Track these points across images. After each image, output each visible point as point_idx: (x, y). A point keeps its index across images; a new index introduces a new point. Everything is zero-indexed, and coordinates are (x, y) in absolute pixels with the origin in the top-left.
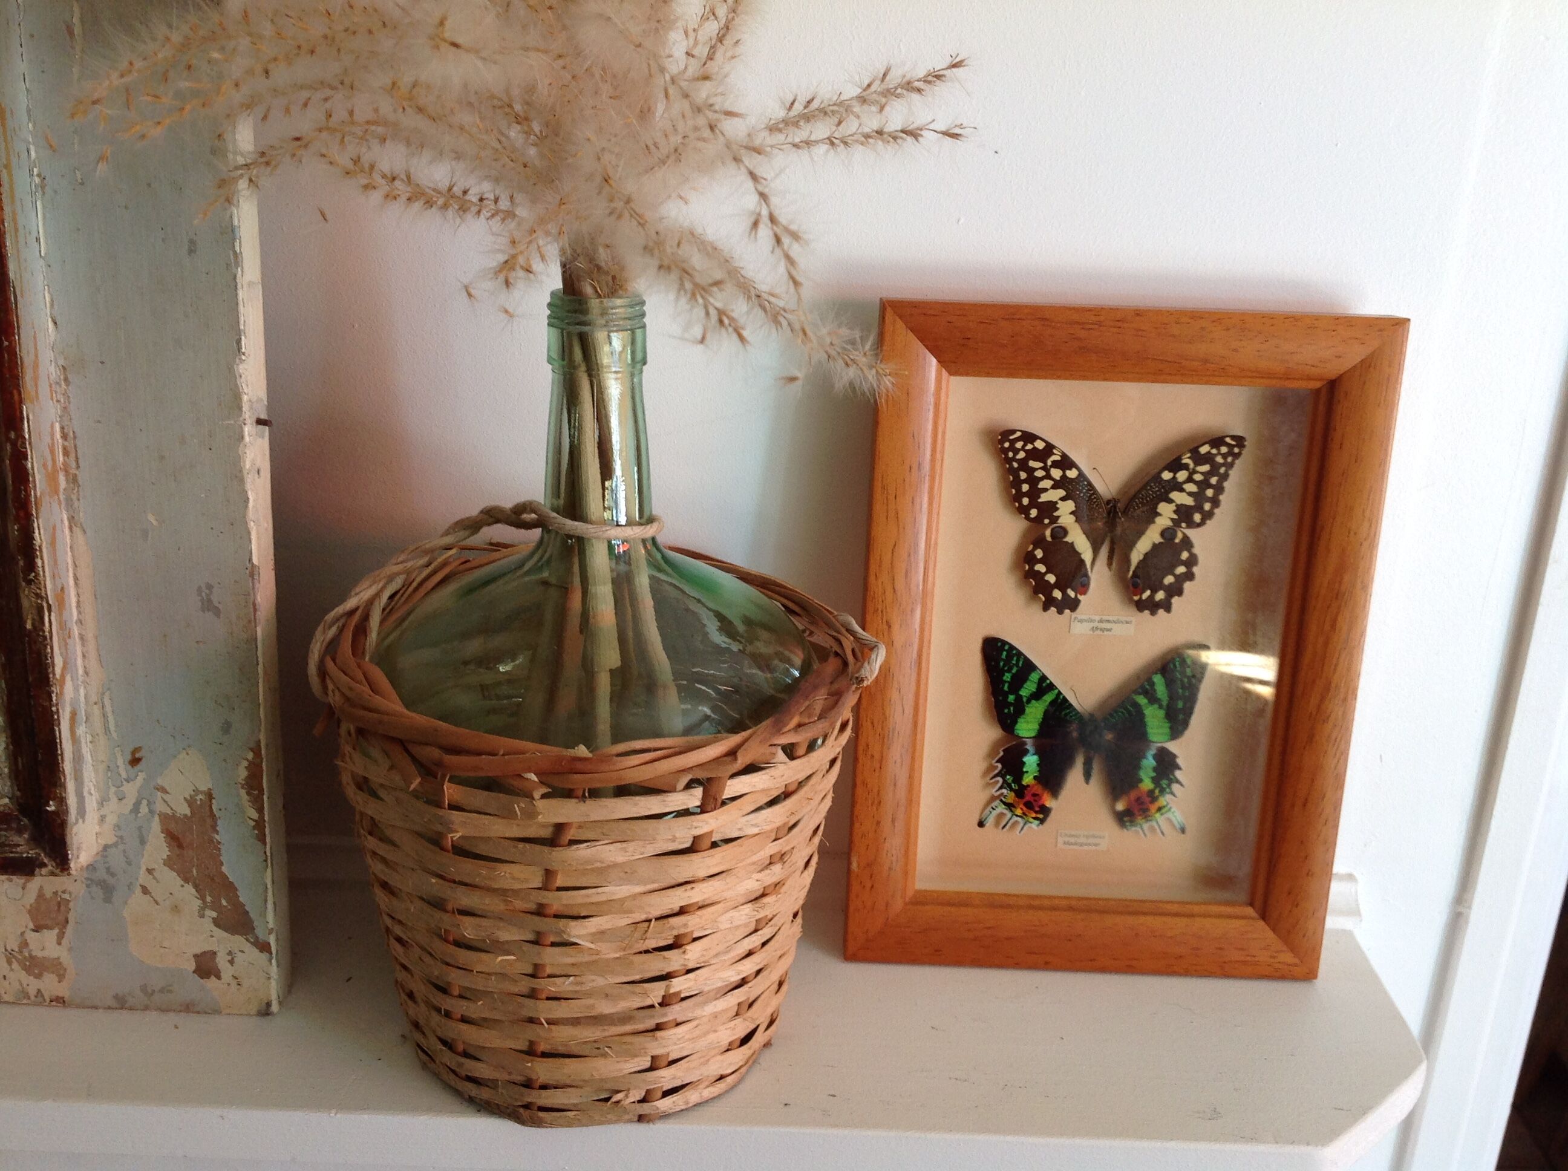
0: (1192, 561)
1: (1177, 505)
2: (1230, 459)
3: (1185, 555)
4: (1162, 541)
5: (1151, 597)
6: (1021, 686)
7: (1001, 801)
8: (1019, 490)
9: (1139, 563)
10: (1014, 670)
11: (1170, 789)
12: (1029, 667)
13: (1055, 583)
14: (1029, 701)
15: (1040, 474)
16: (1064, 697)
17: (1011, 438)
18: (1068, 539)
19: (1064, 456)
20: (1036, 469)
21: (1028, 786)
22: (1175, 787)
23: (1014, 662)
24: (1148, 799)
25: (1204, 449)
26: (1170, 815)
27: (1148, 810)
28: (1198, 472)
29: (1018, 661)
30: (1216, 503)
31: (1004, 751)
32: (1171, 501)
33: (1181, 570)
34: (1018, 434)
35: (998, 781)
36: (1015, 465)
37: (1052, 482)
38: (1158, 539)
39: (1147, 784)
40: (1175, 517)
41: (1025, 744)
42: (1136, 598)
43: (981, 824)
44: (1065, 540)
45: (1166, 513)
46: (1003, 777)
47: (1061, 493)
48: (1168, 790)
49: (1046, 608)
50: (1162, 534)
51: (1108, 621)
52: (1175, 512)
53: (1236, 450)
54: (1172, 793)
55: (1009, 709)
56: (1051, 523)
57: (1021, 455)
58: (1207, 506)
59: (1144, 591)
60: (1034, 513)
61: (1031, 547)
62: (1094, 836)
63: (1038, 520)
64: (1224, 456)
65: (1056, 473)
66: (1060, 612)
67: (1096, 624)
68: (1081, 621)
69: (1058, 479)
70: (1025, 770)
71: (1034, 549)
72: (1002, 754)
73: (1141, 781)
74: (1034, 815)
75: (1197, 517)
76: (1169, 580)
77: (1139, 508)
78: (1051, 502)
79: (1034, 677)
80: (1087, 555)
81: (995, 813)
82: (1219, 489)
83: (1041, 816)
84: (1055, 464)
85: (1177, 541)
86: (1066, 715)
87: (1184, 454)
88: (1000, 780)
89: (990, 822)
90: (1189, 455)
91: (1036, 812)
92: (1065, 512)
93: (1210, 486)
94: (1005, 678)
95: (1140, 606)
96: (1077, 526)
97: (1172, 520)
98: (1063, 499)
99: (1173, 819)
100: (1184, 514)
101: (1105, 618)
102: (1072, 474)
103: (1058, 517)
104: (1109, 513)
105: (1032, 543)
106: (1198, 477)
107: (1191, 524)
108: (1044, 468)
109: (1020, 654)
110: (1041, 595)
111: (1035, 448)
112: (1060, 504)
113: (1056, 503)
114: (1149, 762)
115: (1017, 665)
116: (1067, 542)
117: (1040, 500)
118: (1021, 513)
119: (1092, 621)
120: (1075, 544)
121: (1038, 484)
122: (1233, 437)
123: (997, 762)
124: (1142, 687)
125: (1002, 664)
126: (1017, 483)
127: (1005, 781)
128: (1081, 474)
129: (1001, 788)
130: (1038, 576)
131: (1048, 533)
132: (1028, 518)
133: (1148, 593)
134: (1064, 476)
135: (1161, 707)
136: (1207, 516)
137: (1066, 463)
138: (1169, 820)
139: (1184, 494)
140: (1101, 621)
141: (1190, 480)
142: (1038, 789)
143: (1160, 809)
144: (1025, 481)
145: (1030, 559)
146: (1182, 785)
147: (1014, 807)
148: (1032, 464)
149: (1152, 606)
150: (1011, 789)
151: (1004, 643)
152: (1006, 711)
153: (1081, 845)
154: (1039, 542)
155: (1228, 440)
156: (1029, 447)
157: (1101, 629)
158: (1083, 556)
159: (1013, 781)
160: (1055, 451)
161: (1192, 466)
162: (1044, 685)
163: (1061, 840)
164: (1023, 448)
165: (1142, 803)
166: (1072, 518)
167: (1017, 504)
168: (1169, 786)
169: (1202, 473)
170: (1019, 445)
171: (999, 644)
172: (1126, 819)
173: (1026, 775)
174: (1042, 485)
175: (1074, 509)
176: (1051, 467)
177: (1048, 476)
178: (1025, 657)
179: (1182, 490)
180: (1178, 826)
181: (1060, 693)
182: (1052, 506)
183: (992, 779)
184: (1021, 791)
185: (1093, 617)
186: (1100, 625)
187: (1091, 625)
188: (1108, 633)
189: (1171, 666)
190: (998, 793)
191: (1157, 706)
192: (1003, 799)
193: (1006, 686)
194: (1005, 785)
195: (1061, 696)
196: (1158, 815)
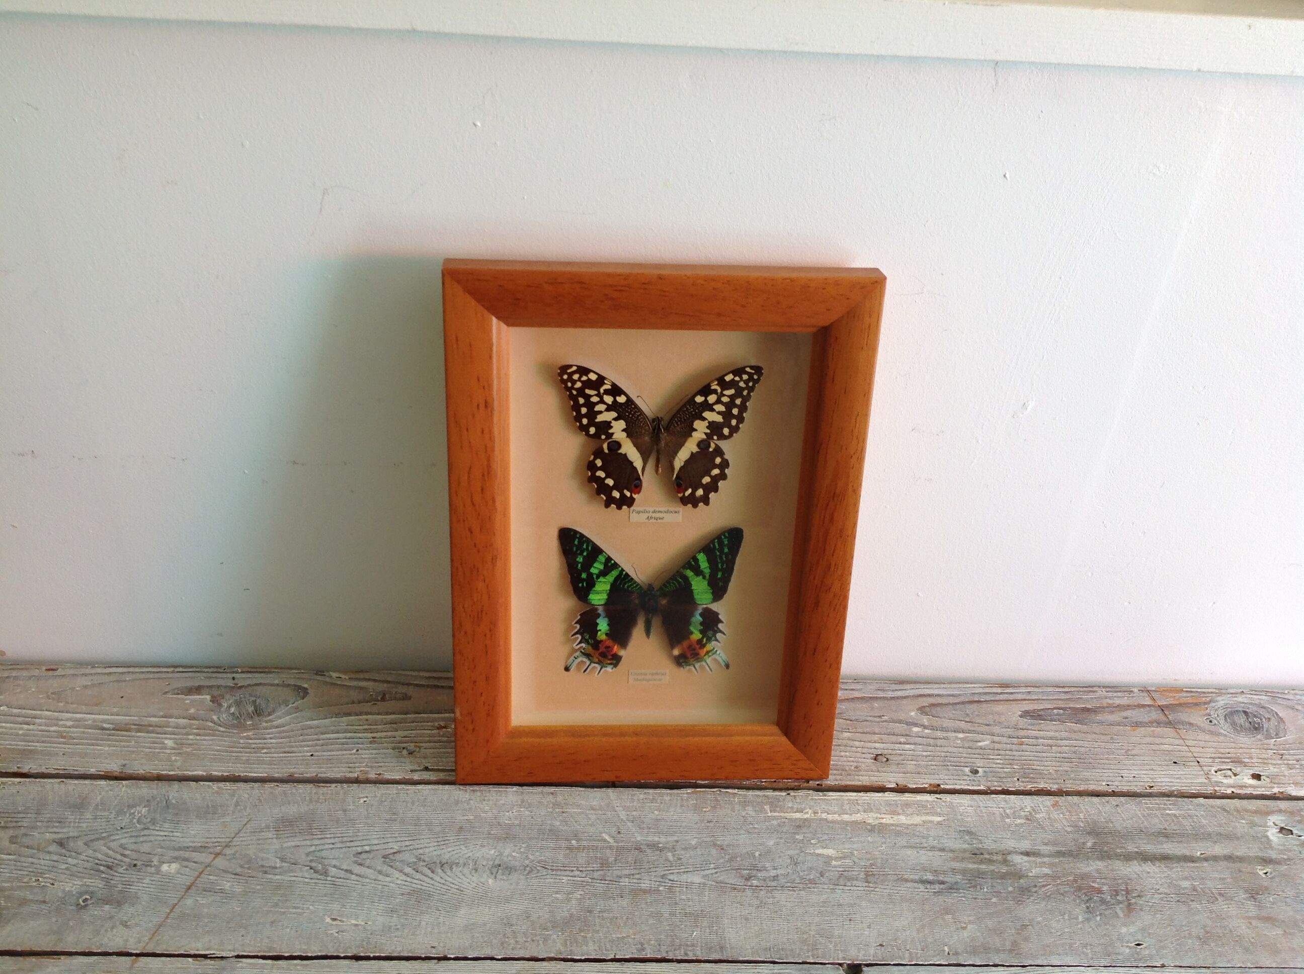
0: (725, 464)
1: (709, 422)
2: (751, 384)
3: (718, 460)
4: (699, 450)
5: (693, 494)
6: (591, 566)
7: (581, 652)
8: (578, 412)
9: (680, 469)
10: (585, 554)
11: (716, 637)
12: (596, 551)
13: (613, 485)
14: (598, 577)
15: (595, 399)
16: (627, 574)
17: (569, 371)
18: (622, 451)
19: (614, 386)
20: (592, 396)
21: (601, 641)
22: (719, 635)
23: (585, 546)
24: (698, 647)
25: (729, 378)
26: (714, 656)
27: (698, 654)
28: (724, 395)
29: (587, 546)
30: (740, 419)
31: (580, 615)
32: (704, 419)
33: (716, 472)
34: (574, 368)
35: (578, 638)
36: (575, 392)
37: (606, 406)
38: (695, 449)
39: (696, 635)
40: (708, 431)
41: (596, 610)
42: (680, 495)
43: (567, 669)
44: (620, 452)
45: (700, 429)
46: (582, 634)
47: (614, 414)
48: (713, 638)
49: (607, 505)
50: (699, 445)
51: (660, 512)
52: (708, 427)
53: (755, 377)
54: (717, 640)
55: (583, 584)
56: (607, 438)
57: (578, 385)
58: (734, 422)
59: (686, 490)
60: (592, 430)
61: (592, 457)
62: (657, 674)
63: (597, 436)
64: (746, 382)
65: (609, 399)
66: (619, 508)
67: (650, 514)
68: (639, 512)
69: (610, 403)
70: (598, 629)
71: (595, 459)
72: (579, 617)
73: (692, 633)
74: (609, 662)
75: (726, 431)
76: (706, 480)
77: (678, 425)
78: (606, 421)
79: (602, 558)
80: (638, 463)
81: (577, 661)
82: (743, 408)
83: (614, 662)
84: (607, 392)
85: (711, 450)
86: (628, 587)
87: (713, 381)
88: (579, 636)
89: (573, 668)
90: (716, 383)
91: (610, 660)
92: (618, 429)
93: (736, 406)
94: (578, 559)
95: (684, 501)
96: (628, 440)
97: (706, 434)
98: (616, 419)
99: (719, 659)
100: (714, 428)
101: (657, 509)
102: (621, 399)
103: (613, 434)
104: (654, 430)
105: (593, 454)
106: (725, 399)
107: (722, 437)
108: (598, 395)
109: (588, 541)
110: (602, 496)
111: (589, 379)
112: (614, 423)
113: (610, 422)
114: (697, 618)
115: (587, 549)
116: (621, 454)
117: (597, 420)
118: (582, 431)
119: (646, 512)
120: (627, 455)
121: (594, 407)
122: (751, 367)
123: (576, 623)
124: (689, 563)
125: (575, 549)
126: (576, 407)
127: (583, 638)
128: (629, 400)
129: (580, 643)
130: (600, 481)
131: (605, 446)
132: (587, 434)
133: (690, 491)
134: (615, 401)
135: (704, 578)
136: (734, 430)
137: (616, 391)
138: (715, 660)
139: (714, 413)
140: (654, 512)
141: (718, 401)
142: (609, 643)
143: (708, 652)
144: (583, 405)
145: (592, 467)
146: (724, 634)
147: (592, 657)
148: (588, 391)
149: (693, 501)
150: (589, 644)
151: (576, 532)
152: (580, 585)
153: (648, 680)
154: (598, 453)
155: (748, 369)
156: (584, 378)
157: (655, 518)
158: (635, 464)
159: (590, 638)
160: (606, 382)
161: (719, 390)
162: (609, 564)
163: (631, 677)
164: (579, 380)
165: (694, 649)
166: (624, 434)
167: (578, 424)
168: (714, 635)
169: (728, 396)
170: (576, 377)
171: (572, 533)
172: (681, 661)
173: (599, 633)
174: (598, 408)
175: (625, 427)
176: (604, 394)
177: (602, 401)
178: (593, 542)
179: (713, 410)
180: (723, 664)
181: (623, 570)
182: (607, 425)
183: (573, 636)
184: (596, 644)
185: (647, 509)
186: (654, 515)
187: (646, 515)
188: (661, 521)
189: (712, 546)
190: (578, 646)
191: (701, 577)
192: (583, 651)
193: (579, 565)
194: (583, 640)
195: (624, 573)
196: (707, 656)
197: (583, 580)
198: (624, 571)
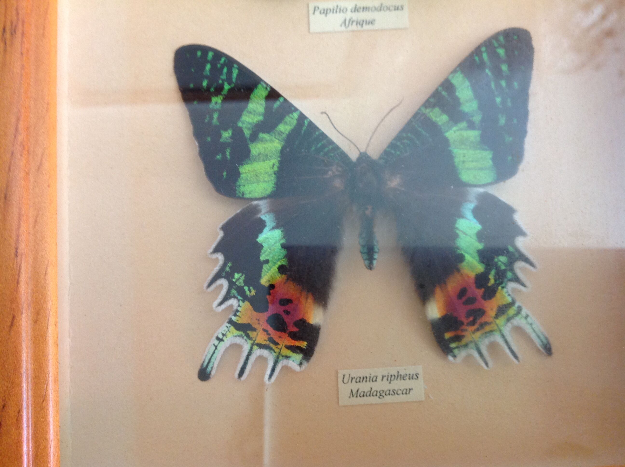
7: (231, 322)
11: (512, 270)
14: (254, 137)
16: (311, 123)
27: (481, 312)
29: (229, 74)
31: (223, 228)
35: (221, 286)
46: (229, 277)
48: (509, 275)
51: (365, 9)
54: (517, 280)
55: (224, 154)
62: (399, 377)
67: (349, 15)
68: (325, 12)
79: (259, 95)
81: (222, 347)
83: (304, 344)
88: (224, 283)
99: (528, 330)
101: (361, 3)
115: (229, 80)
119: (343, 10)
127: (232, 284)
129: (227, 297)
135: (472, 126)
138: (518, 329)
140: (355, 10)
143: (502, 310)
147: (254, 330)
150: (245, 298)
151: (205, 49)
152: (219, 157)
153: (381, 394)
157: (358, 23)
159: (246, 282)
165: (472, 300)
168: (511, 266)
171: (199, 53)
172: (447, 336)
173: (265, 267)
180: (537, 342)
181: (302, 117)
185: (342, 5)
186: (356, 16)
187: (340, 17)
188: (370, 27)
189: (477, 59)
190: (223, 306)
191: (464, 124)
192: (234, 319)
193: (216, 116)
194: (234, 292)
195: (306, 122)
196: (501, 321)
197: (225, 145)
198: (306, 118)
